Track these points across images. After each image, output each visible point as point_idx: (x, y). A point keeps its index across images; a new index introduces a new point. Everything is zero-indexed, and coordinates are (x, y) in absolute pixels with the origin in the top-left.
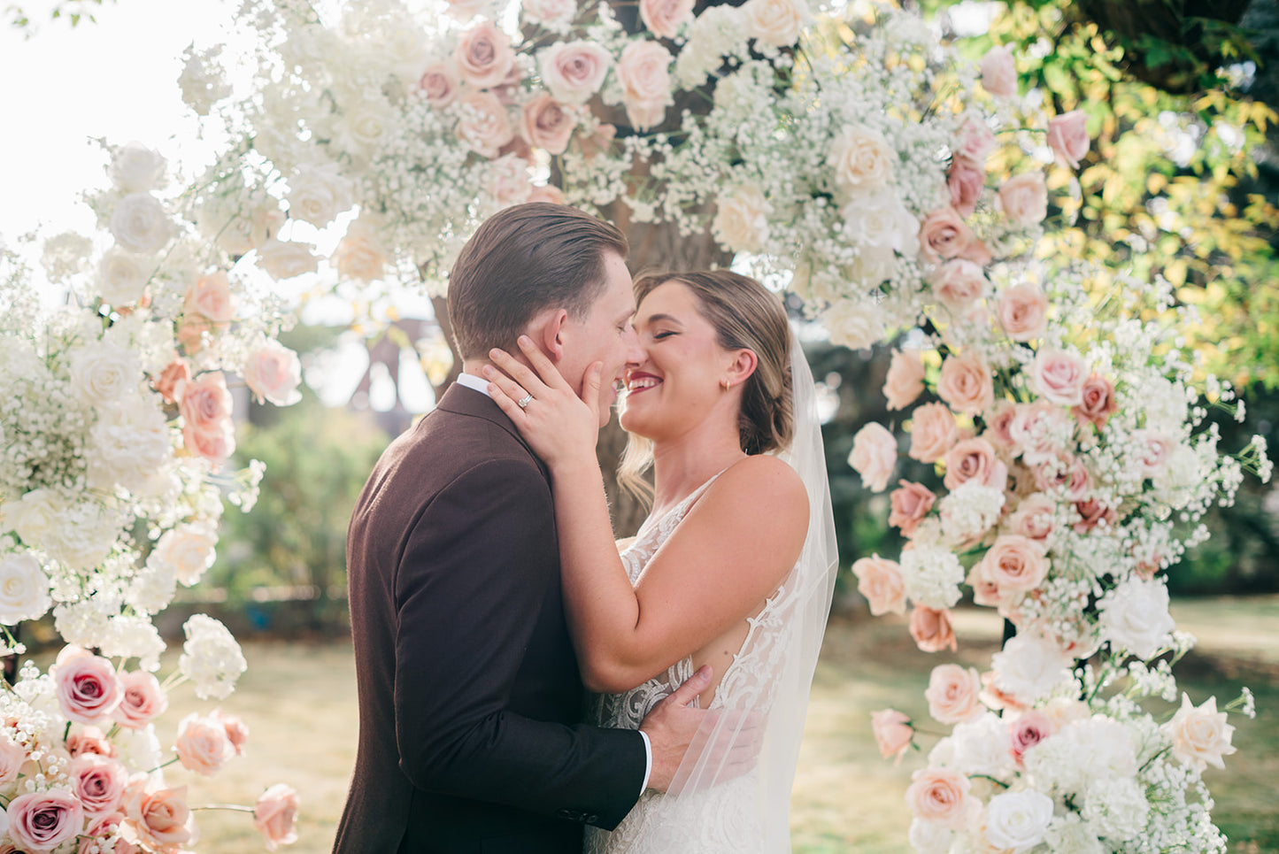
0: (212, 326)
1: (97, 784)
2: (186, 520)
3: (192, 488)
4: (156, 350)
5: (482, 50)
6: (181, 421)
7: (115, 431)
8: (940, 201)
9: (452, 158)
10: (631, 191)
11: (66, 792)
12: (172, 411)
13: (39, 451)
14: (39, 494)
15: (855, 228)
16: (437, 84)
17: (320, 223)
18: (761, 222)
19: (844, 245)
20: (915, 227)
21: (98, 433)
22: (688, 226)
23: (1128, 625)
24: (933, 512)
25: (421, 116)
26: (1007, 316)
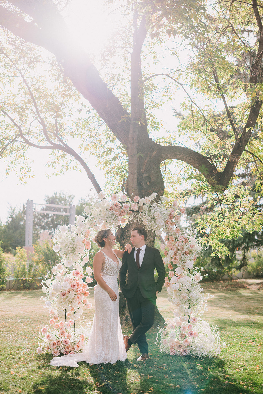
0: (88, 235)
1: (78, 284)
2: (86, 256)
3: (86, 253)
4: (83, 238)
5: (116, 205)
6: (85, 245)
7: (79, 247)
8: (168, 219)
9: (113, 217)
10: (134, 219)
11: (75, 284)
12: (84, 244)
13: (71, 249)
14: (71, 254)
15: (158, 223)
16: (112, 209)
17: (100, 225)
18: (147, 222)
19: (157, 224)
20: (164, 222)
21: (77, 247)
22: (140, 222)
23: (188, 266)
24: (168, 254)
25: (110, 213)
26: (176, 231)
